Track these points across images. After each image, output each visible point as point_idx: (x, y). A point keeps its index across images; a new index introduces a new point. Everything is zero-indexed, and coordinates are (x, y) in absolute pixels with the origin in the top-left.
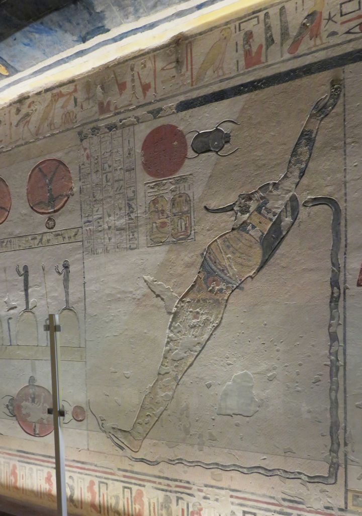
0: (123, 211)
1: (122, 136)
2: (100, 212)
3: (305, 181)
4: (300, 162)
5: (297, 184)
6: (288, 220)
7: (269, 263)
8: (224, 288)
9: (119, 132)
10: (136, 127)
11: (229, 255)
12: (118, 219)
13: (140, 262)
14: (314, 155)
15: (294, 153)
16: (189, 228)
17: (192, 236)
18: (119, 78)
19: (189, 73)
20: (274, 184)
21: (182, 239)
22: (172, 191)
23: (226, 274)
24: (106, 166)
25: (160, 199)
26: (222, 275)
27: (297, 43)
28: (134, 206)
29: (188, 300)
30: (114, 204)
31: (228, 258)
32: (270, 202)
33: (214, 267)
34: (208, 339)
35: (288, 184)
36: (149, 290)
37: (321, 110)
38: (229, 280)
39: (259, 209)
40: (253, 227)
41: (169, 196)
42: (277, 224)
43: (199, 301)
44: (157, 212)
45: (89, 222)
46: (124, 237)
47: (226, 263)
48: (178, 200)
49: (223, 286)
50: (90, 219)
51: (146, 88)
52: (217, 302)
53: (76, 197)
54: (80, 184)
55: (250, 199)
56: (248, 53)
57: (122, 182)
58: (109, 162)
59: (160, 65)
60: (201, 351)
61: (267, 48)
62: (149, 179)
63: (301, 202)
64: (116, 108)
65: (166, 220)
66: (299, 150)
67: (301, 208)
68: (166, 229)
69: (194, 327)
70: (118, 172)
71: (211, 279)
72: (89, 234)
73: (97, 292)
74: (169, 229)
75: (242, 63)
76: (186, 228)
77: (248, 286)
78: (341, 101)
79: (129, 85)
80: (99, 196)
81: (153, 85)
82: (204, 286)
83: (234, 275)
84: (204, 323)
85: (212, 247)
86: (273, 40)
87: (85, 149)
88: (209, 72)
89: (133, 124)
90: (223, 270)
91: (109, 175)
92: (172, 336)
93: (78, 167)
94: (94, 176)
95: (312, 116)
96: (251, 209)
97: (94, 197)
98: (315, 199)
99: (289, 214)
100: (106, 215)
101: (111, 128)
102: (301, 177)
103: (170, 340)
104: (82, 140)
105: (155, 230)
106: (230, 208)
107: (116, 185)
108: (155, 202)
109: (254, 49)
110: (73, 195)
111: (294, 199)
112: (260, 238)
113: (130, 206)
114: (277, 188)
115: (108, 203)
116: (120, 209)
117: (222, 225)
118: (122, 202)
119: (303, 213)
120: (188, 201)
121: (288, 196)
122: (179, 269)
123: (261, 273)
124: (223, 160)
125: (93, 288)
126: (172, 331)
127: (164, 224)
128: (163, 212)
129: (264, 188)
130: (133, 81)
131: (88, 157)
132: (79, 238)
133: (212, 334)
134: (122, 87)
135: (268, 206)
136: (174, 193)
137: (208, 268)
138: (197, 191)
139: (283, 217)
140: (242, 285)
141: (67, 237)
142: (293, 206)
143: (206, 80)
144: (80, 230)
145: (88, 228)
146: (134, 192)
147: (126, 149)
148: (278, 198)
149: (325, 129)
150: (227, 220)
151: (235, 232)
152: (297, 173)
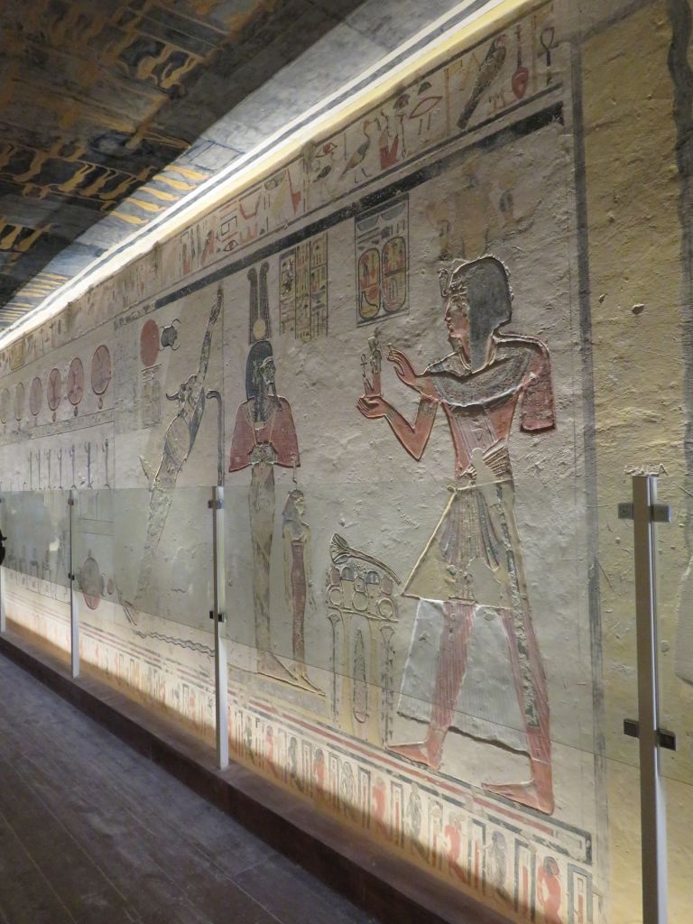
0: (132, 395)
1: (132, 328)
2: (122, 394)
4: (205, 359)
5: (204, 378)
6: (200, 409)
8: (174, 468)
9: (131, 324)
10: (139, 321)
11: (176, 439)
12: (130, 402)
13: (138, 442)
15: (202, 351)
16: (159, 413)
17: (161, 421)
18: (131, 277)
19: (160, 276)
20: (195, 377)
21: (156, 423)
22: (152, 379)
23: (175, 457)
24: (125, 354)
25: (147, 385)
26: (173, 457)
29: (159, 479)
30: (128, 389)
31: (176, 442)
32: (193, 393)
33: (170, 450)
34: (167, 516)
35: (201, 378)
37: (214, 316)
38: (177, 461)
39: (188, 399)
40: (186, 414)
41: (151, 384)
42: (196, 413)
43: (163, 480)
44: (146, 397)
46: (132, 419)
47: (175, 446)
48: (155, 386)
51: (143, 287)
52: (171, 481)
55: (185, 389)
56: (185, 262)
57: (132, 369)
58: (127, 351)
59: (148, 268)
60: (163, 527)
61: (192, 260)
62: (144, 366)
64: (130, 303)
65: (150, 405)
66: (205, 349)
69: (160, 504)
70: (130, 360)
71: (169, 460)
74: (151, 412)
79: (136, 283)
81: (145, 284)
83: (178, 457)
84: (165, 501)
85: (169, 431)
86: (194, 253)
87: (117, 338)
88: (169, 277)
89: (137, 318)
90: (174, 453)
92: (151, 513)
93: (113, 354)
94: (120, 362)
95: (210, 321)
97: (120, 381)
98: (211, 392)
99: (201, 404)
101: (128, 320)
102: (205, 373)
103: (151, 516)
104: (115, 329)
105: (145, 413)
106: (177, 397)
107: (129, 371)
108: (145, 388)
109: (187, 259)
112: (189, 424)
113: (135, 391)
114: (196, 381)
115: (126, 387)
118: (131, 387)
120: (159, 389)
121: (201, 388)
124: (173, 353)
126: (151, 507)
127: (149, 408)
129: (191, 380)
133: (168, 512)
134: (133, 284)
135: (192, 396)
136: (154, 381)
138: (163, 380)
139: (198, 407)
142: (202, 397)
146: (136, 378)
147: (134, 340)
151: (179, 418)
152: (204, 369)
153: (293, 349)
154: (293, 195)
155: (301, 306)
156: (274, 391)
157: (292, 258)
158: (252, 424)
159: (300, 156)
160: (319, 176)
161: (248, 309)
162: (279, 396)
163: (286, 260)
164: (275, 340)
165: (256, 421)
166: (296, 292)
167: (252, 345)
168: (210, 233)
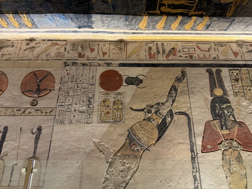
0: (85, 103)
1: (90, 69)
2: (71, 101)
3: (175, 104)
4: (172, 97)
5: (172, 105)
6: (169, 119)
7: (162, 138)
8: (140, 149)
9: (88, 67)
10: (98, 67)
11: (142, 132)
12: (81, 107)
13: (91, 131)
14: (178, 95)
15: (170, 93)
16: (122, 116)
17: (123, 120)
18: (91, 46)
19: (125, 54)
20: (162, 103)
21: (118, 121)
22: (114, 98)
23: (140, 142)
24: (78, 80)
25: (107, 101)
26: (139, 142)
27: (168, 55)
28: (92, 101)
29: (119, 154)
30: (80, 99)
31: (142, 133)
32: (161, 110)
33: (134, 137)
34: (130, 179)
35: (168, 104)
36: (96, 147)
37: (179, 80)
38: (142, 145)
39: (156, 112)
40: (154, 120)
41: (112, 100)
42: (164, 120)
43: (125, 156)
44: (105, 106)
45: (62, 105)
46: (84, 116)
47: (140, 136)
48: (117, 102)
49: (139, 148)
50: (63, 104)
51: (104, 54)
52: (136, 157)
53: (56, 92)
54: (61, 86)
55: (152, 108)
56: (150, 54)
57: (86, 90)
58: (81, 79)
59: (112, 47)
60: (125, 187)
61: (157, 54)
62: (102, 90)
63: (174, 112)
64: (88, 57)
65: (110, 111)
66: (172, 92)
67: (175, 115)
68: (109, 115)
69: (122, 171)
70: (85, 84)
71: (133, 143)
72: (60, 112)
73: (59, 147)
74: (111, 115)
75: (148, 56)
76: (120, 116)
77: (151, 149)
78: (185, 78)
79: (96, 50)
80: (71, 93)
81: (108, 53)
82: (129, 147)
83: (145, 142)
84: (128, 169)
85: (133, 127)
86: (159, 53)
87: (67, 70)
88: (134, 56)
89: (96, 66)
90: (139, 139)
91: (79, 85)
92: (108, 177)
93: (60, 78)
94: (70, 84)
95: (175, 81)
96: (152, 112)
97: (68, 93)
98: (180, 112)
99: (169, 116)
100: (74, 103)
101: (84, 65)
102: (173, 102)
103: (107, 179)
104: (65, 66)
105: (103, 115)
106: (143, 110)
107: (83, 90)
108: (104, 101)
109: (152, 53)
110: (54, 90)
111: (171, 110)
112: (157, 125)
113: (90, 101)
114: (163, 105)
115: (76, 98)
116: (84, 102)
117: (139, 117)
118: (85, 99)
119: (175, 117)
120: (122, 104)
121: (168, 109)
122: (115, 137)
123: (158, 142)
124: (139, 89)
125: (56, 144)
126: (108, 174)
127: (108, 113)
128: (108, 107)
129: (158, 104)
130: (98, 49)
131: (68, 74)
132: (53, 113)
133: (132, 176)
134: (92, 50)
135: (160, 112)
136: (115, 99)
137: (131, 138)
138: (127, 100)
139: (167, 118)
140: (149, 148)
141: (44, 112)
142: (171, 113)
143: (133, 58)
144: (55, 109)
145: (60, 109)
146: (93, 95)
147: (91, 75)
148: (164, 109)
149: (181, 87)
150: (141, 115)
151: (145, 121)
152: (171, 101)
153: (245, 103)
154: (234, 53)
155: (246, 89)
156: (234, 117)
157: (237, 72)
158: (219, 131)
159: (236, 42)
160: (249, 52)
161: (209, 82)
162: (238, 120)
163: (233, 71)
164: (231, 98)
165: (222, 129)
166: (242, 83)
167: (213, 97)
168: (173, 49)
